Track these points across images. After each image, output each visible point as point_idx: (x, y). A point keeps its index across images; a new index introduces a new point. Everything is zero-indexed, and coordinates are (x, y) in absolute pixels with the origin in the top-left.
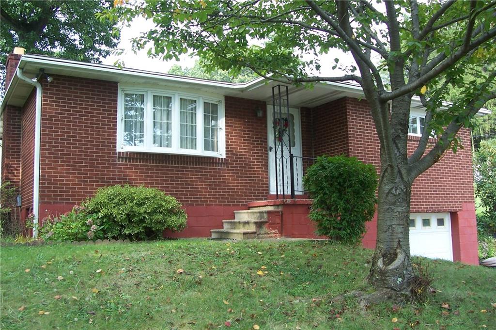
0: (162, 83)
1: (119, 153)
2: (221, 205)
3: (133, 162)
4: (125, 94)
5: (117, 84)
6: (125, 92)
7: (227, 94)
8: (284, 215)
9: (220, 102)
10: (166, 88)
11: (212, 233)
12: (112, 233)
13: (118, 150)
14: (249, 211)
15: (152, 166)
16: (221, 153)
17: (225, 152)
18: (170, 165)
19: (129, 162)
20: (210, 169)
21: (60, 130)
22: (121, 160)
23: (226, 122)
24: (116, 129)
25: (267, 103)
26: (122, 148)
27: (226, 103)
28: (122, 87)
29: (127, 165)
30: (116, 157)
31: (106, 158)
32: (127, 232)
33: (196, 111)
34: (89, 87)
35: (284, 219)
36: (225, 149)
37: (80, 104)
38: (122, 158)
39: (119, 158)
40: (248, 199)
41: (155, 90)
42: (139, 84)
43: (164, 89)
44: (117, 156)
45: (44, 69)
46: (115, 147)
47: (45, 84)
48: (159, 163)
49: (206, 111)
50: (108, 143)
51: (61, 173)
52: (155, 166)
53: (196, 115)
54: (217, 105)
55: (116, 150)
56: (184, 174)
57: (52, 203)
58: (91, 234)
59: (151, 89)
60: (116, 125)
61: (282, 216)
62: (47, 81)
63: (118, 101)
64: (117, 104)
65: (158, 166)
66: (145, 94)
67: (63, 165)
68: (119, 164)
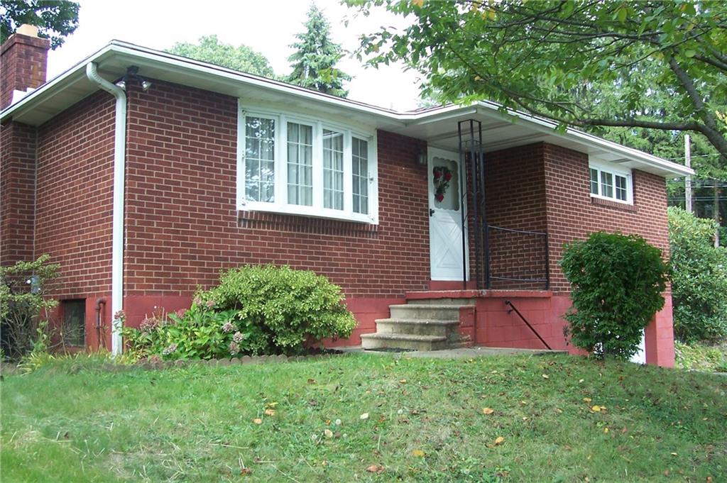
0: (305, 104)
1: (241, 212)
2: (372, 296)
3: (259, 227)
4: (247, 117)
5: (237, 101)
6: (246, 115)
7: (379, 127)
8: (478, 313)
9: (371, 138)
10: (307, 111)
11: (363, 340)
12: (256, 343)
13: (239, 207)
14: (408, 306)
15: (284, 234)
16: (372, 216)
17: (378, 216)
18: (309, 234)
19: (253, 227)
20: (359, 241)
21: (155, 172)
22: (242, 223)
23: (379, 170)
24: (235, 173)
25: (429, 144)
26: (244, 205)
27: (378, 141)
28: (244, 106)
29: (251, 232)
30: (235, 219)
31: (222, 220)
32: (284, 343)
33: (342, 150)
34: (196, 102)
35: (478, 319)
36: (377, 211)
37: (184, 130)
38: (245, 220)
39: (240, 220)
40: (406, 287)
41: (292, 114)
42: (269, 102)
43: (304, 114)
44: (237, 217)
45: (138, 68)
46: (234, 202)
47: (132, 93)
48: (295, 231)
49: (354, 151)
50: (224, 195)
51: (157, 243)
52: (289, 235)
53: (342, 156)
54: (366, 142)
55: (235, 208)
56: (326, 248)
57: (145, 293)
58: (234, 347)
59: (287, 113)
60: (235, 168)
61: (475, 316)
62: (141, 89)
63: (238, 127)
64: (236, 132)
65: (293, 235)
66: (276, 119)
67: (159, 231)
68: (241, 231)
